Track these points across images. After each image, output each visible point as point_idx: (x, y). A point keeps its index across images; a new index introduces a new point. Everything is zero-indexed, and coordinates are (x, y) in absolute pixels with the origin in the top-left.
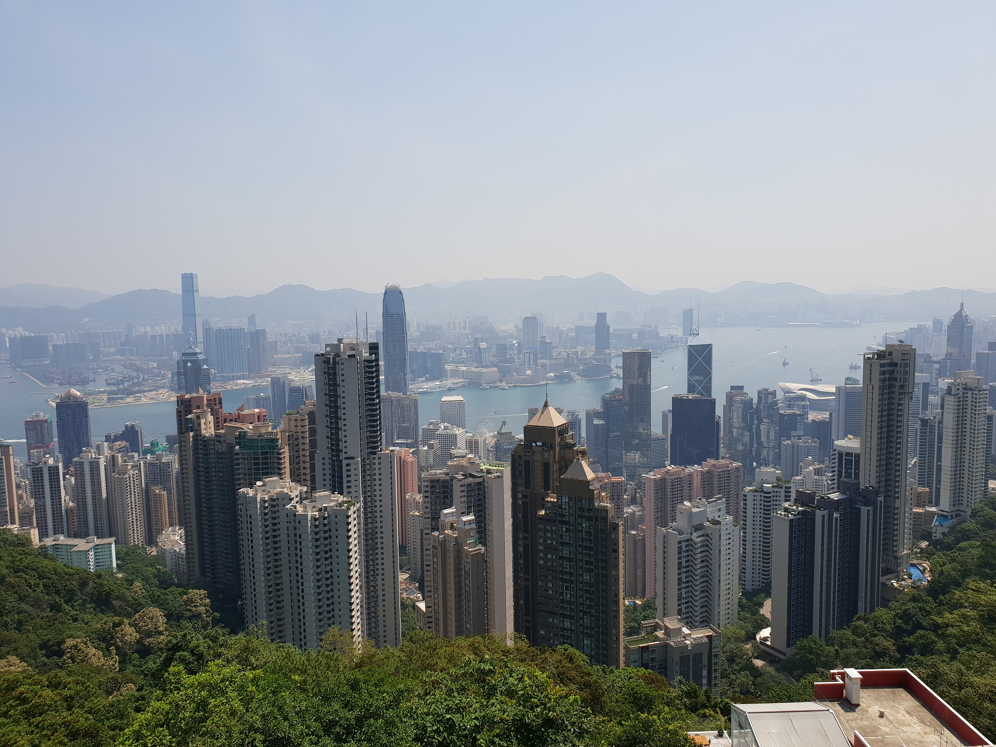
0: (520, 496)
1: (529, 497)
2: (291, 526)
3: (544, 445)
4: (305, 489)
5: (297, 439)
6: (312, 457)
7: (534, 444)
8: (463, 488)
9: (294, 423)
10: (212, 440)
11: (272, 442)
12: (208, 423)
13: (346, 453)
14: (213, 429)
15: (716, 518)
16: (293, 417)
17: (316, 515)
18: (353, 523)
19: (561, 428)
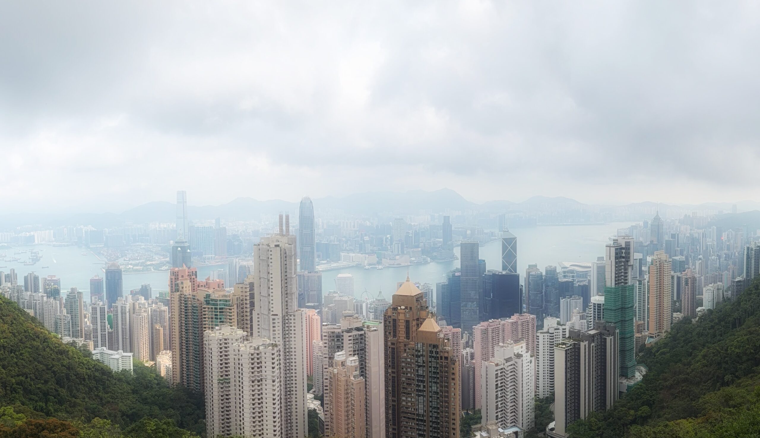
0: (389, 344)
1: (396, 344)
2: (236, 357)
3: (406, 308)
4: (245, 333)
5: (242, 300)
6: (251, 314)
7: (399, 308)
8: (350, 338)
9: (241, 290)
10: (190, 298)
11: (226, 302)
12: (187, 287)
13: (272, 311)
14: (191, 291)
15: (520, 353)
16: (241, 286)
17: (252, 351)
18: (276, 358)
19: (418, 296)
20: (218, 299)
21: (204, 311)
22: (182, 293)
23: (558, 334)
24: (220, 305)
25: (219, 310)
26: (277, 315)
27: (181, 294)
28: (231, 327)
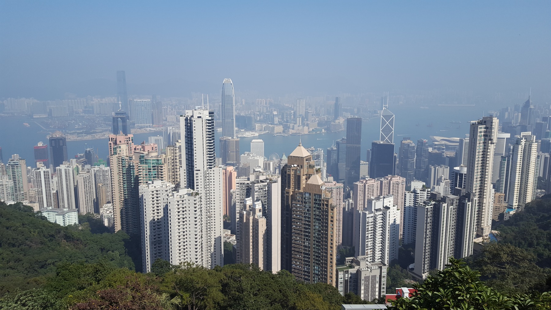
1: (289, 193)
3: (298, 166)
5: (173, 160)
7: (293, 166)
8: (256, 188)
9: (172, 152)
10: (127, 159)
11: (158, 161)
12: (125, 150)
13: (196, 167)
14: (127, 153)
15: (388, 206)
16: (172, 148)
17: (179, 199)
18: (198, 204)
19: (307, 158)
20: (151, 159)
21: (139, 169)
22: (119, 155)
23: (423, 194)
24: (153, 163)
25: (152, 168)
26: (199, 170)
27: (119, 157)
28: (162, 181)
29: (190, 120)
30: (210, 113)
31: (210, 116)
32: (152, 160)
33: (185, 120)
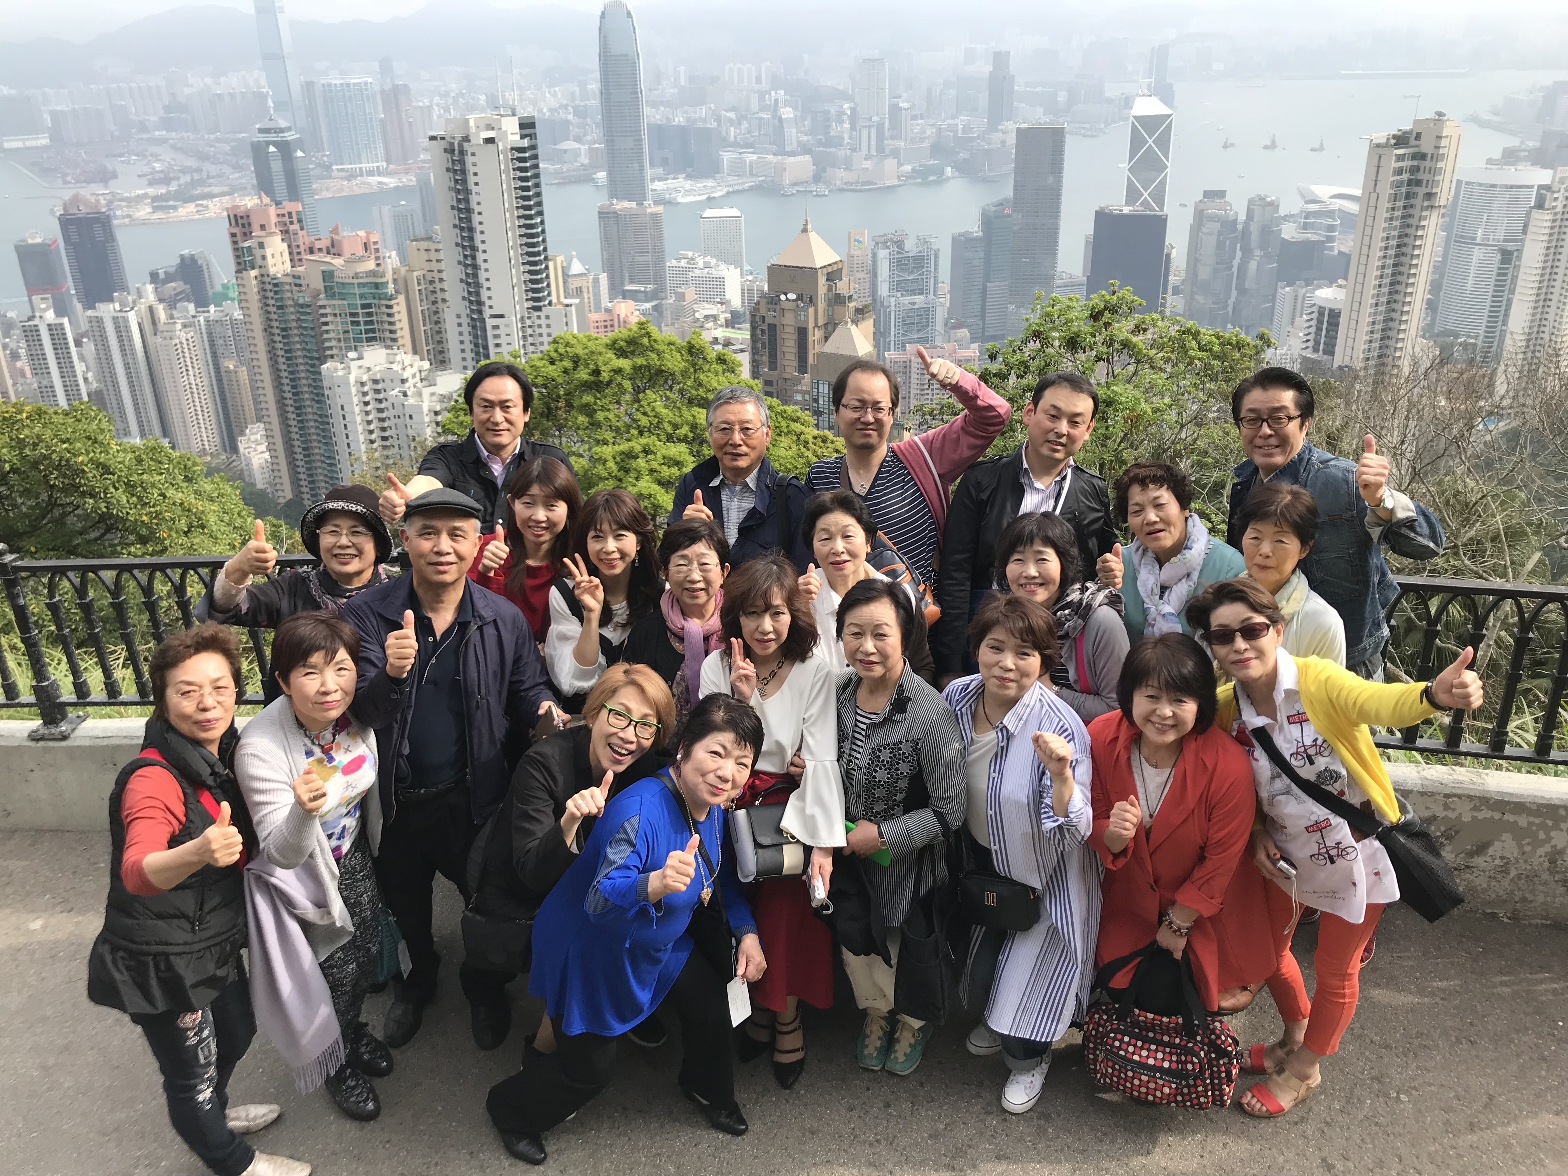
1: (775, 384)
3: (800, 298)
4: (427, 365)
5: (432, 282)
7: (783, 297)
9: (425, 256)
10: (286, 283)
11: (377, 288)
12: (278, 255)
13: (491, 307)
14: (288, 264)
16: (424, 245)
19: (830, 269)
20: (355, 281)
21: (323, 315)
22: (263, 271)
24: (362, 296)
25: (360, 311)
26: (502, 316)
27: (262, 276)
28: (393, 352)
29: (462, 152)
30: (522, 126)
31: (523, 137)
32: (359, 284)
33: (446, 150)
